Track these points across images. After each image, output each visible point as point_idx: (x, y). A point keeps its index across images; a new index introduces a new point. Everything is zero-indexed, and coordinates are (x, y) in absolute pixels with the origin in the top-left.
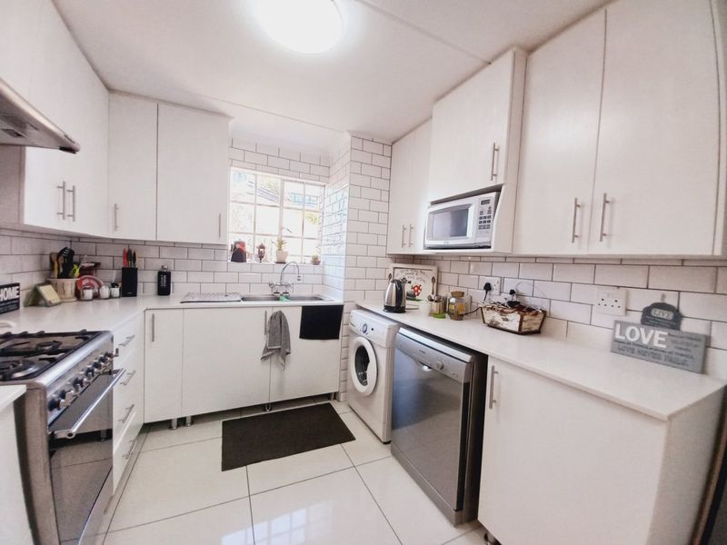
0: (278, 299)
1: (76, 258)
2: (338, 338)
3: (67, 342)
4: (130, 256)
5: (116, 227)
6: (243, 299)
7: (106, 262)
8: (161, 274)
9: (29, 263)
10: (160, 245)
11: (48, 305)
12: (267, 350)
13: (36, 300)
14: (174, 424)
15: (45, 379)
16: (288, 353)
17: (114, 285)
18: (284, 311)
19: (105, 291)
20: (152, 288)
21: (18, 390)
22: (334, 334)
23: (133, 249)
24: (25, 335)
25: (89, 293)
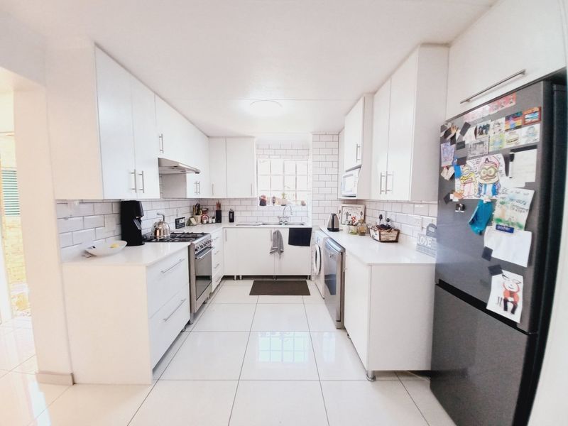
0: (281, 224)
1: (201, 207)
2: (309, 245)
3: (198, 235)
4: (219, 205)
5: (213, 194)
6: (264, 224)
7: (211, 208)
8: (230, 212)
9: (188, 210)
10: (230, 200)
11: (193, 225)
12: (272, 249)
13: (190, 223)
14: (235, 278)
15: (195, 242)
16: (282, 252)
17: (213, 218)
18: (280, 230)
19: (210, 221)
20: (227, 219)
21: (189, 244)
22: (307, 244)
23: (220, 202)
24: (188, 234)
25: (205, 221)
